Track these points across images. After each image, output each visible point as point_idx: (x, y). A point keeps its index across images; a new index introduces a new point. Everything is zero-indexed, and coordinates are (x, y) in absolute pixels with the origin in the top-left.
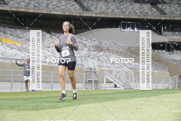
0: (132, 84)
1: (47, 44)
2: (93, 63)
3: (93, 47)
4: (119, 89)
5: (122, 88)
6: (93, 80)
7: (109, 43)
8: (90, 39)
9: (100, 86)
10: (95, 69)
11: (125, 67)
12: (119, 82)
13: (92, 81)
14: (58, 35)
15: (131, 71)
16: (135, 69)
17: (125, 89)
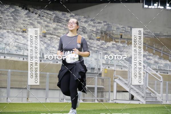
0: (159, 95)
1: (22, 26)
2: (96, 59)
3: (97, 33)
4: (137, 102)
5: (143, 101)
6: (96, 86)
7: (123, 28)
8: (92, 20)
9: (107, 97)
10: (99, 69)
11: (148, 67)
12: (138, 91)
13: (93, 88)
14: (39, 12)
15: (158, 74)
16: (164, 70)
17: (147, 102)
